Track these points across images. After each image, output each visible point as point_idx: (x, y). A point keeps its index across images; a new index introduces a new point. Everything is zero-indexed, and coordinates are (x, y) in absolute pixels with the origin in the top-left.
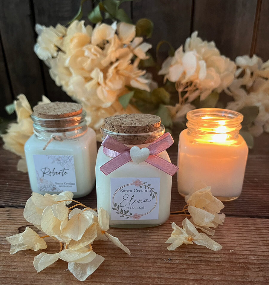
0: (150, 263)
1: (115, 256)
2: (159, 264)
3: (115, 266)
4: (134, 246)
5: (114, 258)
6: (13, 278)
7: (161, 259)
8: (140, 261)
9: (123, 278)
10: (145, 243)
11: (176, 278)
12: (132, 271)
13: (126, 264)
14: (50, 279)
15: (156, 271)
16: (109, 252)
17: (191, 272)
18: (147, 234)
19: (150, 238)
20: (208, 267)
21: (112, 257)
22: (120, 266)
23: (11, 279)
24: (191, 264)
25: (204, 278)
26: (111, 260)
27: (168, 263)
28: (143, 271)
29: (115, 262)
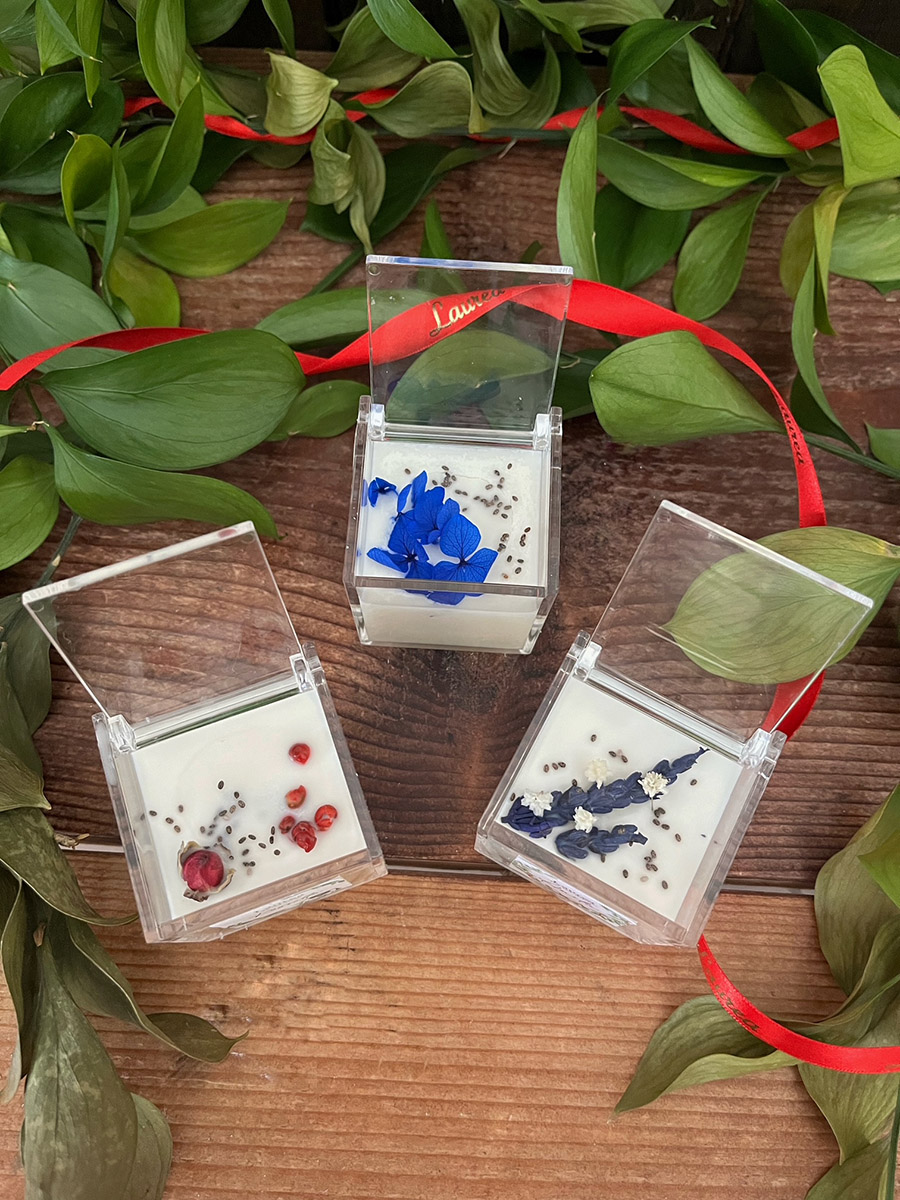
1: (534, 1102)
2: (646, 1134)
3: (539, 1146)
8: (598, 1120)
10: (608, 1041)
13: (564, 1134)
16: (519, 1084)
17: (722, 1163)
18: (611, 1000)
19: (619, 1018)
21: (527, 1106)
22: (552, 1143)
24: (724, 1132)
26: (527, 1120)
27: (669, 1129)
28: (608, 1163)
29: (538, 1129)
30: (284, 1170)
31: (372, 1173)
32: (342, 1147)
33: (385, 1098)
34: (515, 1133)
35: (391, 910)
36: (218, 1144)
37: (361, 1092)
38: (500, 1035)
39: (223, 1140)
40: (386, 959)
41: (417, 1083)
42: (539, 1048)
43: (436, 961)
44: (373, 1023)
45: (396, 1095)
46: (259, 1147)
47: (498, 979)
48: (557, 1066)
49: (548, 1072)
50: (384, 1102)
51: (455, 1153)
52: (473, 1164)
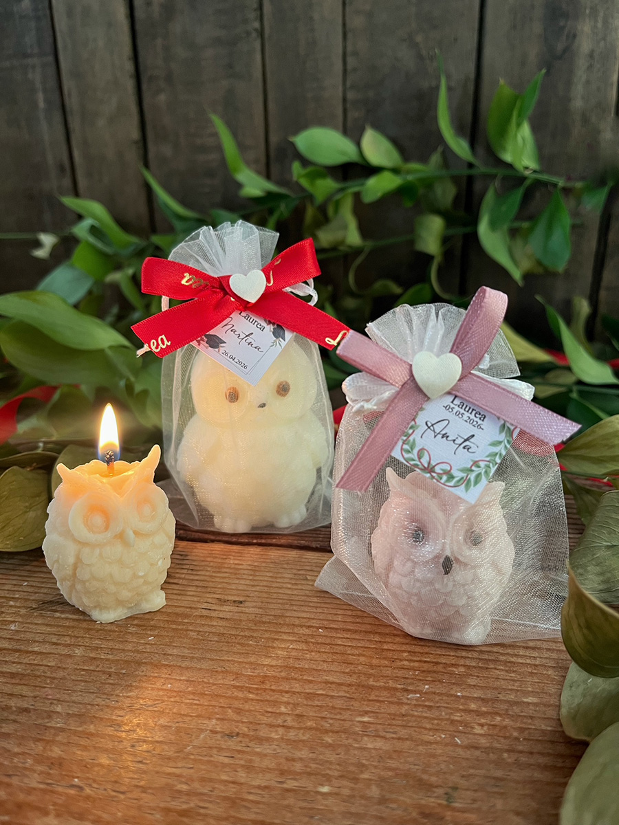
0: (385, 658)
1: (313, 640)
2: (406, 663)
3: (312, 662)
4: (353, 623)
5: (311, 644)
6: (104, 672)
7: (409, 652)
8: (365, 653)
9: (329, 685)
11: (442, 694)
12: (346, 673)
13: (335, 657)
14: (178, 678)
15: (398, 675)
16: (301, 632)
17: (474, 683)
20: (512, 675)
22: (324, 661)
23: (100, 674)
24: (474, 667)
25: (501, 697)
27: (425, 662)
28: (371, 675)
29: (313, 654)
30: (95, 658)
31: (167, 665)
32: (148, 651)
33: (191, 630)
34: (294, 653)
35: (225, 557)
36: (49, 642)
37: (174, 626)
38: (291, 610)
39: (54, 640)
40: (214, 574)
41: (221, 626)
42: (321, 617)
43: (251, 578)
44: (195, 599)
45: (201, 630)
46: (80, 646)
47: (296, 587)
48: (334, 626)
49: (326, 628)
50: (188, 632)
51: (240, 660)
52: (253, 667)
